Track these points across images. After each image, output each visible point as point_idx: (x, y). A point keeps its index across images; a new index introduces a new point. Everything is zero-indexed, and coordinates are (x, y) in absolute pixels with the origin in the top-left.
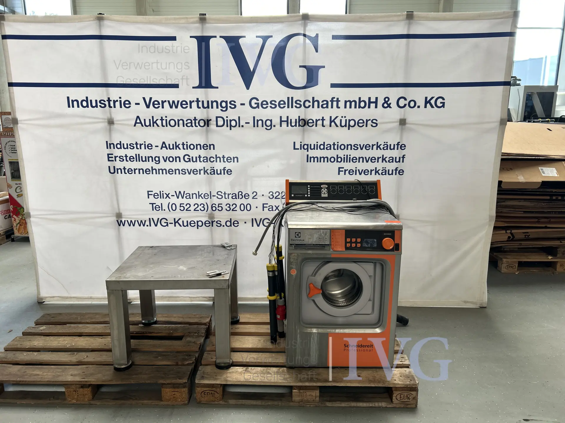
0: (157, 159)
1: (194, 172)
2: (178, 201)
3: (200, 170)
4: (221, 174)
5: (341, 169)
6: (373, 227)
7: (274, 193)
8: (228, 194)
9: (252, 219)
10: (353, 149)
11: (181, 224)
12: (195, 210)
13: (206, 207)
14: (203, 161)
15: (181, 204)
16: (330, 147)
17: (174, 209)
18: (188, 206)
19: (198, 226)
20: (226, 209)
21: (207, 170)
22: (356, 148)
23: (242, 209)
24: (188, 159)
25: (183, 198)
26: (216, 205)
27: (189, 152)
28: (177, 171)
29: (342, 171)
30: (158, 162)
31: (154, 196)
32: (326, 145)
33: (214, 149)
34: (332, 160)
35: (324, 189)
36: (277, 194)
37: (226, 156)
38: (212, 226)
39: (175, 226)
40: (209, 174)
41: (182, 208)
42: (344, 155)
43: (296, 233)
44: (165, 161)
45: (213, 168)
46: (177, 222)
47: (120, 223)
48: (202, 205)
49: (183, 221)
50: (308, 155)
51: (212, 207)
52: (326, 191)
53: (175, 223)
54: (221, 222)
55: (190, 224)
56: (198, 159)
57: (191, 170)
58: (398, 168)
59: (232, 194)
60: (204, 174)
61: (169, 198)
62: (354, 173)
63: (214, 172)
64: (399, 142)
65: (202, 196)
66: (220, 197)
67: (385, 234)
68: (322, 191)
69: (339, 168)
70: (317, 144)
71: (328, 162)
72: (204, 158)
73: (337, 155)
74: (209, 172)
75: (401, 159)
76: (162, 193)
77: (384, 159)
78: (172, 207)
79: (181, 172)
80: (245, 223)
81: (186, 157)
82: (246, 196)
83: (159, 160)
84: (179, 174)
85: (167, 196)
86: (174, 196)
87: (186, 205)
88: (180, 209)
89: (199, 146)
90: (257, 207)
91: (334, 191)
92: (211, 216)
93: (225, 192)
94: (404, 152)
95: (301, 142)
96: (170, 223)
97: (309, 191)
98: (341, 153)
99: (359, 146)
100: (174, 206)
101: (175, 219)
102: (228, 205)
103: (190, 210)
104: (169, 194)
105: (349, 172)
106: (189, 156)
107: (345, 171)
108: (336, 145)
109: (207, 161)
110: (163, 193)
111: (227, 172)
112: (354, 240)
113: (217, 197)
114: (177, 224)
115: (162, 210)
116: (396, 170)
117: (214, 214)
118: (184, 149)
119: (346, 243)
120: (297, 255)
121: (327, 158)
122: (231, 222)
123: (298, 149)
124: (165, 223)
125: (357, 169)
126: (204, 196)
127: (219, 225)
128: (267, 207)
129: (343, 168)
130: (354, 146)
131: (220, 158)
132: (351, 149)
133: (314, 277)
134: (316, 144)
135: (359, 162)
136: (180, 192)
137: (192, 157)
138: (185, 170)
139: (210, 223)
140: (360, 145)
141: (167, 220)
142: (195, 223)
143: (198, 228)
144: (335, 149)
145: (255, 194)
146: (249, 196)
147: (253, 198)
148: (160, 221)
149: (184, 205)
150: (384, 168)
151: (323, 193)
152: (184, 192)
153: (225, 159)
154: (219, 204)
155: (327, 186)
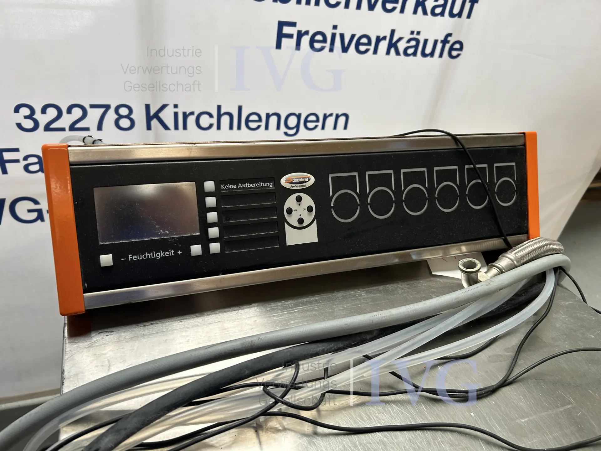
5: (286, 30)
7: (38, 110)
29: (290, 36)
35: (299, 199)
36: (52, 113)
52: (310, 209)
58: (451, 35)
62: (328, 45)
68: (290, 211)
69: (281, 24)
105: (312, 41)
107: (300, 35)
116: (445, 41)
125: (338, 32)
128: (17, 161)
129: (293, 24)
150: (415, 33)
151: (293, 220)
155: (313, 179)
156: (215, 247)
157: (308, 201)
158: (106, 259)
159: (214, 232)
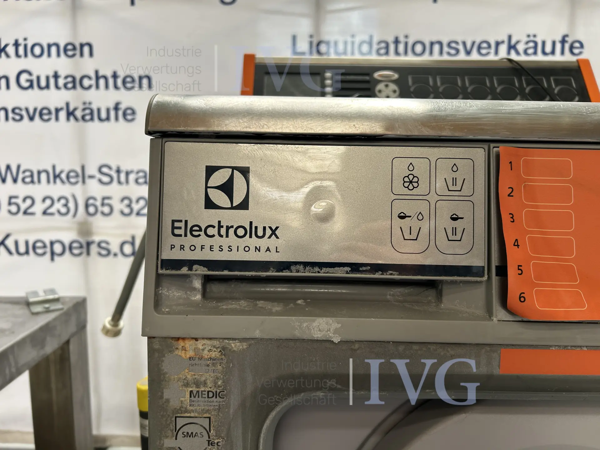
1: (43, 114)
2: (5, 191)
3: (57, 110)
4: (108, 119)
8: (128, 172)
10: (445, 53)
11: (13, 249)
12: (45, 213)
13: (71, 205)
14: (65, 85)
15: (11, 198)
16: (387, 48)
18: (29, 202)
19: (53, 254)
20: (123, 211)
21: (75, 109)
22: (453, 52)
24: (27, 81)
25: (15, 181)
26: (96, 200)
27: (29, 63)
33: (91, 54)
37: (121, 74)
38: (88, 253)
40: (80, 120)
41: (14, 209)
45: (90, 103)
46: (3, 242)
48: (63, 201)
49: (16, 243)
51: (87, 206)
52: (395, 91)
54: (108, 244)
55: (32, 248)
56: (52, 81)
57: (35, 110)
59: (137, 173)
60: (68, 119)
63: (90, 114)
64: (567, 37)
65: (63, 176)
66: (106, 179)
68: (379, 91)
72: (66, 77)
74: (79, 114)
79: (11, 115)
81: (24, 77)
84: (7, 119)
87: (24, 201)
88: (10, 212)
89: (54, 50)
92: (85, 230)
93: (118, 167)
95: (311, 36)
102: (126, 202)
103: (34, 214)
106: (30, 74)
108: (400, 42)
111: (125, 114)
113: (100, 181)
117: (92, 223)
118: (17, 55)
122: (133, 244)
123: (304, 54)
126: (68, 177)
127: (104, 252)
130: (449, 45)
131: (105, 78)
132: (441, 54)
136: (8, 167)
137: (38, 78)
138: (21, 109)
139: (81, 247)
140: (464, 43)
142: (45, 247)
143: (52, 259)
149: (19, 201)
152: (19, 167)
153: (119, 82)
154: (104, 199)
155: (397, 76)
157: (393, 87)
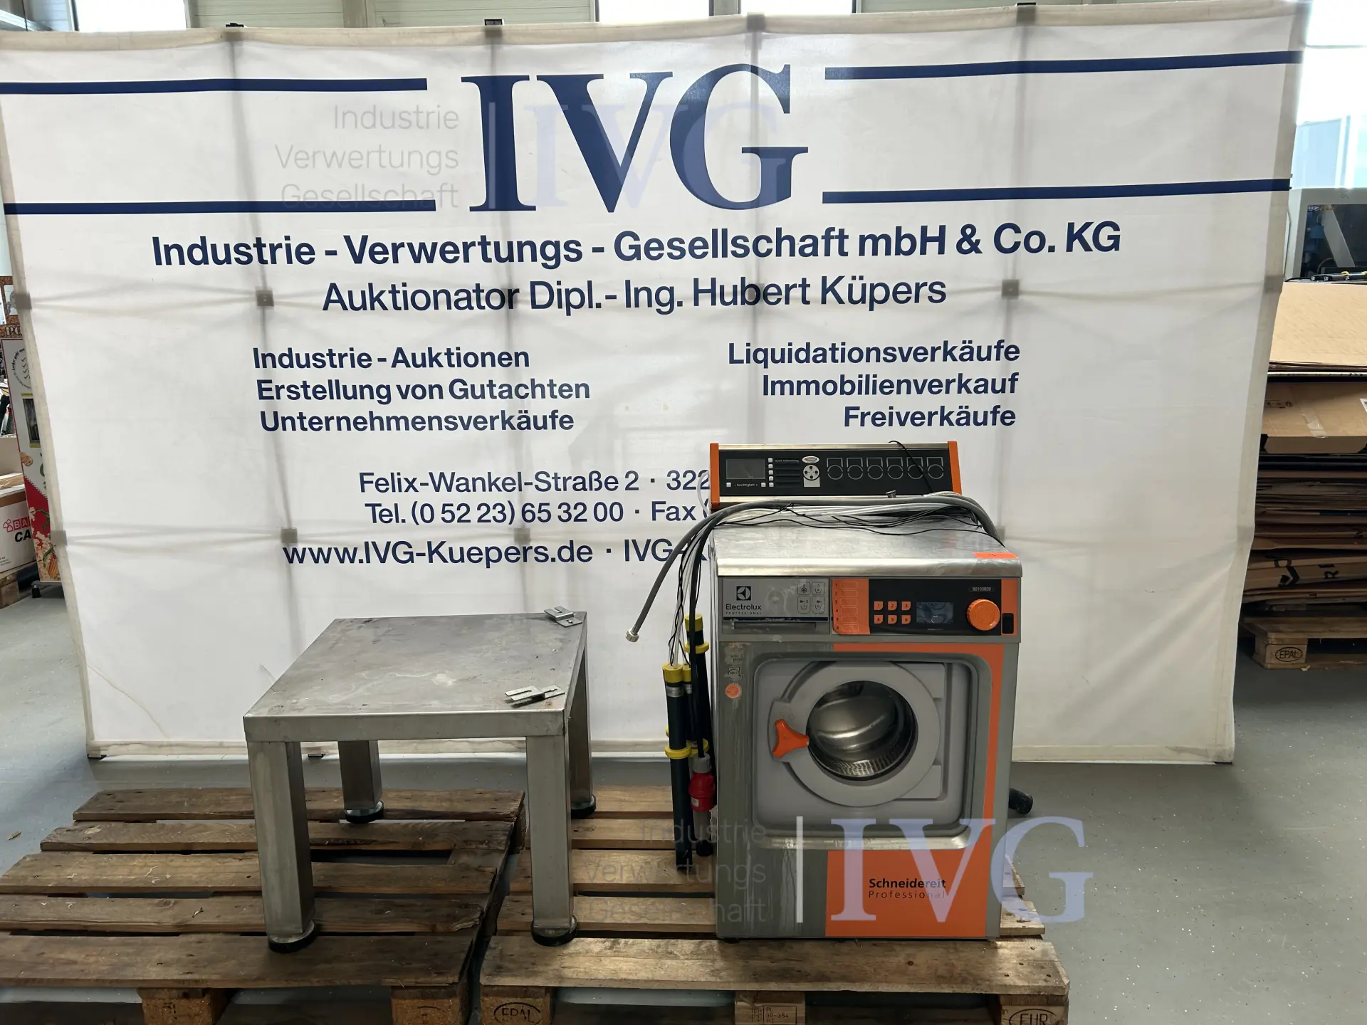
0: (383, 392)
1: (478, 422)
2: (438, 499)
3: (493, 419)
4: (545, 427)
5: (852, 413)
6: (943, 570)
7: (681, 475)
8: (564, 478)
9: (627, 542)
10: (881, 359)
11: (447, 557)
12: (480, 520)
13: (508, 512)
14: (500, 394)
15: (444, 505)
16: (824, 354)
17: (428, 517)
18: (464, 509)
19: (488, 559)
20: (560, 517)
21: (511, 417)
22: (890, 358)
23: (601, 516)
25: (449, 489)
26: (533, 506)
27: (463, 372)
28: (435, 422)
29: (856, 417)
30: (385, 400)
31: (377, 485)
32: (812, 349)
33: (527, 364)
34: (830, 388)
35: (811, 468)
37: (558, 383)
38: (525, 560)
39: (431, 561)
40: (516, 427)
41: (448, 516)
42: (860, 376)
43: (738, 588)
44: (404, 397)
45: (526, 412)
46: (436, 550)
47: (292, 556)
48: (499, 508)
49: (451, 549)
50: (766, 378)
51: (524, 513)
52: (816, 472)
53: (431, 553)
54: (546, 549)
55: (468, 555)
56: (487, 390)
57: (470, 418)
58: (999, 407)
59: (575, 479)
60: (504, 428)
61: (416, 491)
62: (887, 421)
63: (527, 422)
64: (1003, 341)
65: (499, 483)
66: (544, 486)
67: (974, 589)
68: (806, 472)
69: (848, 409)
70: (790, 347)
71: (817, 393)
72: (501, 387)
73: (842, 377)
74: (515, 422)
75: (1008, 384)
76: (396, 477)
77: (963, 386)
78: (423, 514)
79: (444, 424)
80: (609, 551)
81: (458, 386)
82: (610, 483)
83: (389, 396)
84: (440, 428)
85: (411, 484)
86: (427, 484)
87: (458, 509)
88: (443, 519)
89: (488, 358)
90: (637, 512)
91: (835, 472)
92: (522, 536)
93: (556, 474)
94: (1014, 367)
95: (748, 345)
96: (418, 555)
97: (771, 472)
98: (852, 371)
99: (897, 353)
100: (427, 509)
101: (429, 544)
102: (565, 508)
103: (469, 521)
104: (414, 480)
105: (874, 419)
106: (464, 383)
107: (863, 415)
108: (838, 349)
109: (510, 396)
110: (399, 477)
111: (562, 422)
112: (892, 605)
113: (537, 487)
114: (435, 556)
115: (397, 521)
116: (995, 412)
117: (529, 530)
118: (451, 365)
119: (872, 612)
120: (741, 647)
121: (816, 383)
122: (571, 549)
123: (741, 362)
124: (405, 553)
125: (894, 411)
126: (504, 484)
127: (542, 558)
128: (663, 511)
129: (857, 408)
130: (885, 352)
131: (542, 386)
132: (878, 360)
133: (788, 705)
134: (787, 348)
135: (899, 392)
136: (442, 475)
137: (473, 387)
138: (455, 418)
139: (518, 553)
140: (901, 349)
141: (410, 546)
142: (481, 553)
143: (488, 566)
144: (837, 361)
145: (632, 477)
146: (617, 482)
147: (628, 488)
148: (392, 548)
149: (454, 509)
150: (964, 407)
151: (808, 476)
152: (453, 474)
153: (556, 390)
154: (541, 505)
155: (818, 459)
156: (771, 484)
157: (815, 469)
158: (729, 484)
159: (771, 478)
